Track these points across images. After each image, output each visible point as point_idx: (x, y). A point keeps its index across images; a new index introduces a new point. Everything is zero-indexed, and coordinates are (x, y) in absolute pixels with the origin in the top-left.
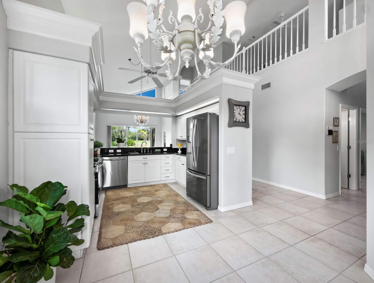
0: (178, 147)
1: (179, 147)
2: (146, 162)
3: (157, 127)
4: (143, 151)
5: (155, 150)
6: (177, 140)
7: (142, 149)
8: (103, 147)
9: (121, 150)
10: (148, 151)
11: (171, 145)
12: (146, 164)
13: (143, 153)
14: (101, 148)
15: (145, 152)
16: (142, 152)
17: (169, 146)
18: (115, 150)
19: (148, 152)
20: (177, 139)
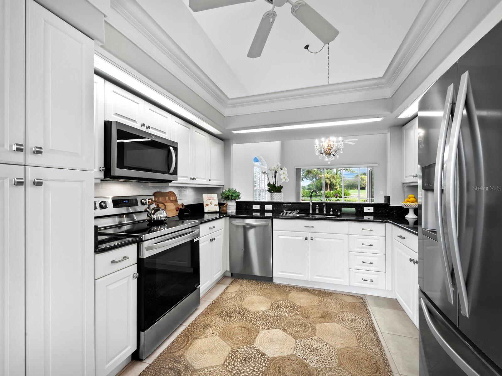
0: (404, 203)
1: (408, 203)
2: (312, 235)
3: (377, 165)
4: (314, 210)
5: (342, 208)
6: (405, 185)
7: (312, 205)
8: (241, 200)
9: (272, 206)
10: (324, 211)
11: (388, 198)
12: (312, 239)
13: (313, 214)
14: (237, 200)
15: (317, 212)
16: (311, 211)
17: (382, 201)
18: (262, 204)
19: (325, 213)
20: (404, 183)
